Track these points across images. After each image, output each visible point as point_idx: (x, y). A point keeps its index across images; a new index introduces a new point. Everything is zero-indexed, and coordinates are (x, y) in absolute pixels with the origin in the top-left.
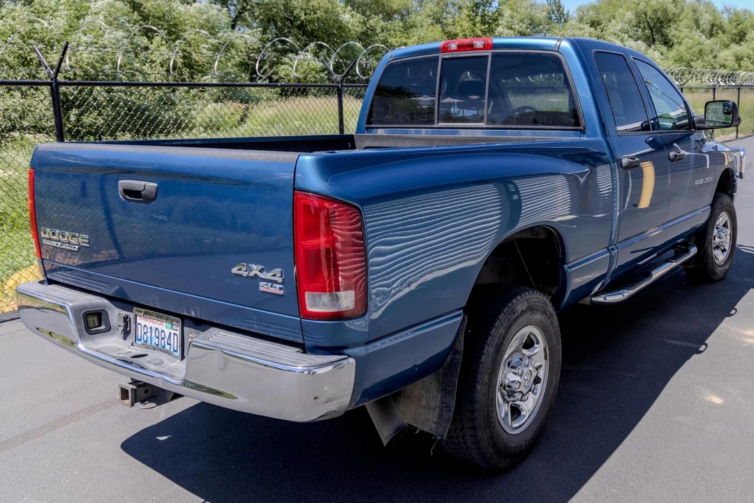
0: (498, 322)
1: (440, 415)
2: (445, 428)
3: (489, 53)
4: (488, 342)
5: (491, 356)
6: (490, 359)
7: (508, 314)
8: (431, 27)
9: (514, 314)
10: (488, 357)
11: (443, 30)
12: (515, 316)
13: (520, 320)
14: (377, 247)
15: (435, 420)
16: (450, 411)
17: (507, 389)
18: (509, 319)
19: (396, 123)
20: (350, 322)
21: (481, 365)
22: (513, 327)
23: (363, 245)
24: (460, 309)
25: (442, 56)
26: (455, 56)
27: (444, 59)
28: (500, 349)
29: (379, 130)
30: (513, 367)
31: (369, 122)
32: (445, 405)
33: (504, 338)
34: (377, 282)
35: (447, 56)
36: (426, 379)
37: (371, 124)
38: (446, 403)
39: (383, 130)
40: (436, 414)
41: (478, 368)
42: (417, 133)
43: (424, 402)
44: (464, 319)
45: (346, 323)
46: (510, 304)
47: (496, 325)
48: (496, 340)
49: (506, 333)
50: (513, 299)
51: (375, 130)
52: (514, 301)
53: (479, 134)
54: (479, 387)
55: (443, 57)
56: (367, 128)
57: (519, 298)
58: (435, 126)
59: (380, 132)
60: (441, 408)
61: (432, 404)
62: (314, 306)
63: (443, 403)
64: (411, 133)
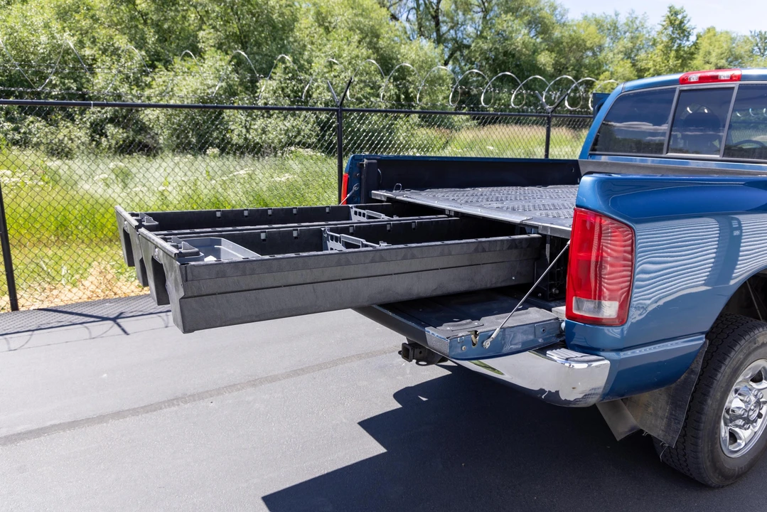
0: (738, 347)
1: (668, 425)
2: (673, 438)
3: (735, 85)
4: (727, 362)
5: (726, 376)
6: (725, 379)
7: (750, 342)
8: (621, 62)
9: (755, 344)
10: (724, 376)
11: (634, 65)
12: (756, 346)
13: (760, 351)
14: (643, 266)
15: (663, 428)
16: (679, 423)
17: (730, 412)
18: (749, 347)
19: (621, 151)
20: (610, 329)
21: (715, 382)
22: (752, 355)
23: (632, 261)
24: (702, 333)
25: (679, 87)
26: (694, 88)
27: (681, 91)
28: (735, 373)
29: (603, 157)
30: (740, 394)
31: (593, 149)
32: (673, 417)
33: (742, 363)
34: (640, 296)
35: (685, 87)
36: (657, 391)
37: (595, 150)
38: (675, 416)
39: (607, 157)
40: (664, 423)
41: (712, 384)
42: (642, 161)
43: (651, 409)
44: (705, 343)
45: (606, 329)
46: (752, 334)
47: (736, 349)
48: (734, 362)
49: (745, 359)
50: (755, 329)
51: (599, 157)
52: (756, 332)
53: (712, 165)
54: (709, 402)
55: (681, 89)
56: (591, 155)
57: (761, 330)
58: (663, 156)
59: (604, 159)
60: (669, 419)
61: (660, 413)
62: (578, 309)
63: (671, 414)
64: (636, 161)
